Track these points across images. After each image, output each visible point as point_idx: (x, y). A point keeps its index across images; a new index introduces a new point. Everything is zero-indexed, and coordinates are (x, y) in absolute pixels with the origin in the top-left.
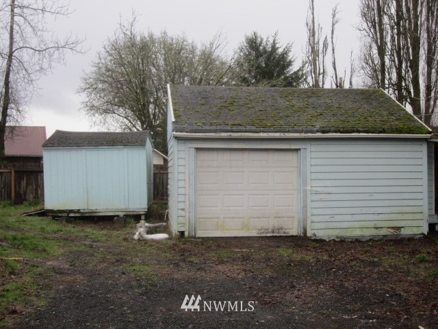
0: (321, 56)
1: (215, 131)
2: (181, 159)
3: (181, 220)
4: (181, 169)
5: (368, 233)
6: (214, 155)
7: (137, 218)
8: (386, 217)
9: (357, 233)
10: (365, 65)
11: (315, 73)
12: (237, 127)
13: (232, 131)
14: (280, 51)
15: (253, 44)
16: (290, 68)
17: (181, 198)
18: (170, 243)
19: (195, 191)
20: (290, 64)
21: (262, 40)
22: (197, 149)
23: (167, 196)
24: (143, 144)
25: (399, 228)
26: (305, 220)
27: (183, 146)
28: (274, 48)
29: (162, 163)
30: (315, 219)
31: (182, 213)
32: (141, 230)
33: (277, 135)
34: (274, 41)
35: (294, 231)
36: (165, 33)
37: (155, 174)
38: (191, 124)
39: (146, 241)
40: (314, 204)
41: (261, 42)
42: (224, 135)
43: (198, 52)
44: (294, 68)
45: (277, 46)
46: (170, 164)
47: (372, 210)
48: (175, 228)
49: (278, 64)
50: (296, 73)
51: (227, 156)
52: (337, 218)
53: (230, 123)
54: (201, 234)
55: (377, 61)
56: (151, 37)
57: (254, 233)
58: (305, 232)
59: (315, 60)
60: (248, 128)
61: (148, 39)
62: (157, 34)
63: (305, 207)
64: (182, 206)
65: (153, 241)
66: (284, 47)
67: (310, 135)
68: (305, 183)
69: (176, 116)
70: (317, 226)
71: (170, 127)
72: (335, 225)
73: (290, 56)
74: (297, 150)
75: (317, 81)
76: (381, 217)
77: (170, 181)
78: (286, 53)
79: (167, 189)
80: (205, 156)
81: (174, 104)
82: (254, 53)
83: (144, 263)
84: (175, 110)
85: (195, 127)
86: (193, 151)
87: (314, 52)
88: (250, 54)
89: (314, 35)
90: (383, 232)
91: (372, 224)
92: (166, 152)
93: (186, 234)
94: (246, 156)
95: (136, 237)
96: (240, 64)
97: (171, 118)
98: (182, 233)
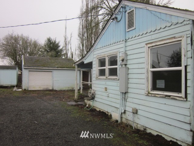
0: (68, 45)
1: (33, 67)
2: (25, 73)
3: (25, 86)
4: (25, 75)
5: (67, 89)
6: (33, 72)
7: (14, 87)
8: (71, 86)
9: (64, 89)
10: (78, 49)
11: (66, 50)
12: (38, 66)
13: (37, 67)
14: (57, 43)
15: (49, 40)
16: (60, 48)
17: (25, 82)
18: (22, 91)
19: (29, 80)
20: (59, 46)
21: (52, 39)
22: (29, 71)
23: (22, 81)
24: (16, 69)
25: (73, 88)
26: (53, 86)
27: (26, 70)
28: (55, 42)
29: (20, 73)
30: (56, 86)
31: (25, 85)
32: (15, 89)
33: (47, 68)
34: (55, 40)
35: (51, 88)
36: (22, 35)
37: (19, 76)
38: (28, 65)
39: (17, 91)
40: (55, 83)
41: (51, 40)
42: (35, 68)
43: (33, 41)
44: (61, 48)
45: (56, 41)
46: (23, 74)
47: (67, 84)
48: (24, 88)
49: (56, 46)
50: (61, 49)
51: (36, 72)
52: (60, 86)
53: (37, 65)
54: (29, 89)
55: (82, 48)
56: (18, 36)
57: (42, 89)
58: (53, 89)
59: (66, 46)
60: (41, 66)
61: (17, 36)
62: (20, 35)
63: (53, 83)
64: (25, 83)
65: (18, 91)
66: (58, 42)
67: (54, 68)
68: (53, 78)
69: (24, 63)
70: (56, 87)
71: (23, 66)
72: (59, 87)
73: (60, 44)
74: (52, 71)
75: (66, 52)
76: (69, 86)
77: (23, 78)
78: (58, 44)
79: (22, 80)
80: (31, 72)
81: (24, 60)
82: (49, 43)
83: (16, 94)
84: (24, 62)
85: (29, 66)
86: (28, 71)
87: (66, 44)
88: (48, 43)
89: (66, 40)
90: (70, 89)
91: (67, 87)
92: (22, 71)
93: (26, 89)
94: (40, 72)
95: (14, 90)
96: (45, 46)
97: (23, 64)
98: (25, 89)
